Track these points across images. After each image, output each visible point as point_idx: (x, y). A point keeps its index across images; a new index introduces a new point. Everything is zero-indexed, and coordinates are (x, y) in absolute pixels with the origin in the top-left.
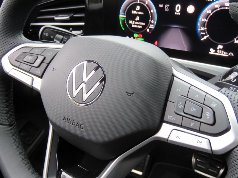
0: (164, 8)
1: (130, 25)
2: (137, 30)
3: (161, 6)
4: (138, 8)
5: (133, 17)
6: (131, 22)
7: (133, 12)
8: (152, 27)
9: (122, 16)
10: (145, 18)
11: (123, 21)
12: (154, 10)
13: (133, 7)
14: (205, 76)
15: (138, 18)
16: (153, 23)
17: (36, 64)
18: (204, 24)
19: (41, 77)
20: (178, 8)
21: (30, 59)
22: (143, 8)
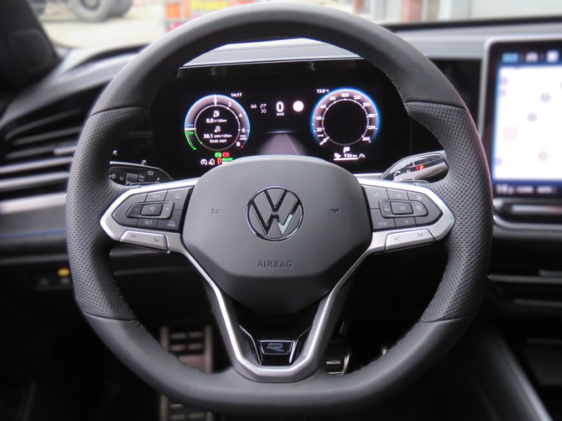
0: (258, 109)
1: (206, 141)
2: (219, 147)
3: (253, 106)
4: (217, 113)
5: (210, 129)
6: (206, 136)
7: (209, 121)
8: (244, 138)
9: (189, 129)
12: (243, 114)
13: (209, 113)
15: (218, 129)
16: (245, 133)
17: (165, 215)
18: (319, 124)
19: (180, 230)
20: (280, 107)
21: (152, 209)
22: (225, 113)
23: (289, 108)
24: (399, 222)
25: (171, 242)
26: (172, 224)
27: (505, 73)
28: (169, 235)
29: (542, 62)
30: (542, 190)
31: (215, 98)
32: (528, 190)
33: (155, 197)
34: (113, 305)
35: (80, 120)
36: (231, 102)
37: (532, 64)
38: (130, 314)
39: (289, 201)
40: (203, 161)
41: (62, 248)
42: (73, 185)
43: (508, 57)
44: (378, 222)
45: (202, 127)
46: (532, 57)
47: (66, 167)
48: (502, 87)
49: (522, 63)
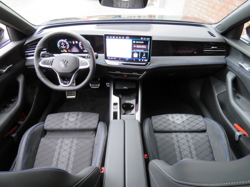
0: (70, 42)
1: (62, 48)
2: (64, 49)
3: (69, 42)
4: (63, 43)
5: (62, 45)
6: (62, 47)
7: (62, 44)
8: (68, 47)
9: (58, 45)
10: (66, 45)
11: (59, 47)
12: (67, 43)
13: (61, 43)
14: (84, 57)
15: (63, 46)
16: (68, 46)
17: (49, 62)
18: (80, 45)
19: (52, 65)
20: (74, 42)
21: (47, 62)
22: (64, 43)
23: (75, 43)
24: (83, 65)
25: (50, 67)
26: (50, 64)
27: (107, 39)
28: (50, 66)
29: (112, 38)
30: (114, 59)
31: (62, 40)
32: (112, 58)
33: (48, 60)
34: (42, 76)
35: (36, 44)
36: (65, 41)
37: (111, 38)
38: (45, 77)
39: (66, 62)
40: (62, 51)
41: (34, 66)
42: (35, 55)
43: (107, 37)
44: (80, 65)
45: (61, 45)
46: (111, 37)
47: (34, 52)
48: (107, 42)
49: (109, 38)
